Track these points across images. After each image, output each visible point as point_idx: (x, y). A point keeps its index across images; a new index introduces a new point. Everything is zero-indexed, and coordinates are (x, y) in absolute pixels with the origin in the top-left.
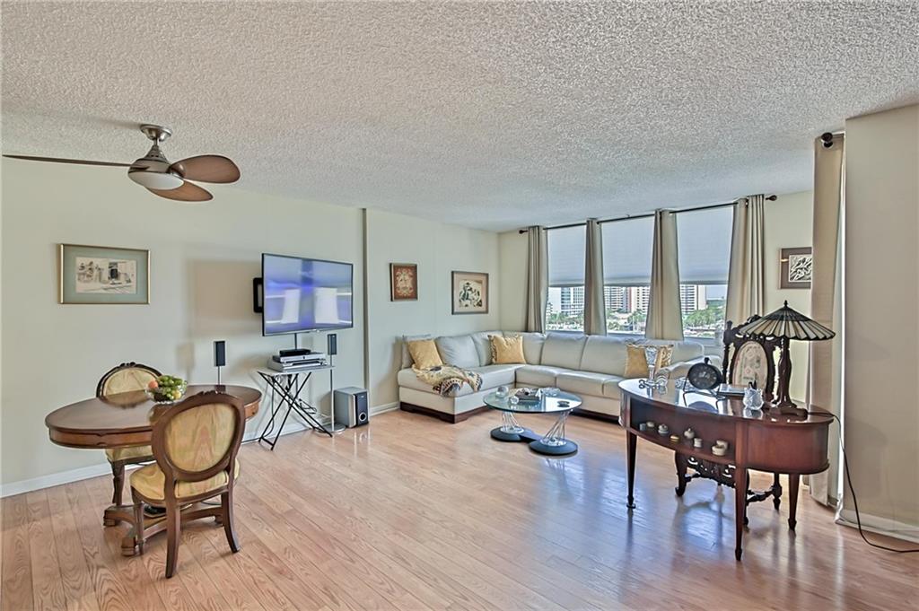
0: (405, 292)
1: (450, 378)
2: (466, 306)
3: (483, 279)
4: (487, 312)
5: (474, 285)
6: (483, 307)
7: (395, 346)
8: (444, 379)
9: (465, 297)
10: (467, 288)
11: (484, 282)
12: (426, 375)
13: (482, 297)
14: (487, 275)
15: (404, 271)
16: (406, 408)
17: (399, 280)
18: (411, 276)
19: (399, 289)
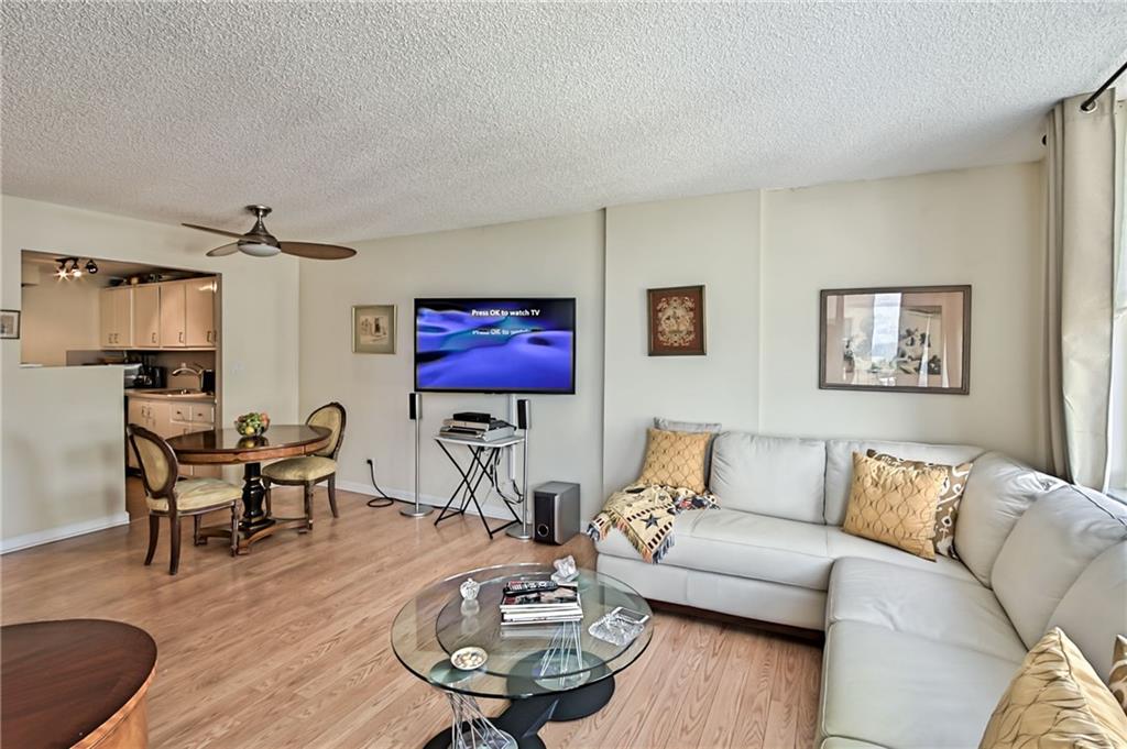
15: (675, 302)
17: (664, 318)
18: (691, 310)
19: (663, 333)
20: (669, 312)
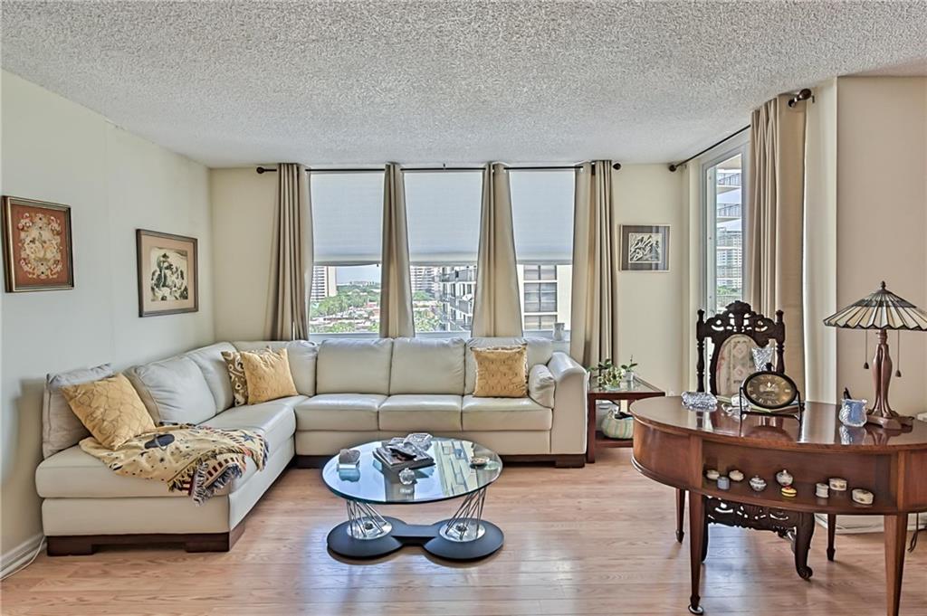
0: (41, 270)
1: (214, 456)
2: (163, 299)
3: (188, 247)
4: (195, 309)
5: (175, 259)
6: (189, 302)
7: (18, 403)
8: (200, 461)
9: (161, 282)
10: (164, 262)
11: (190, 254)
12: (143, 461)
13: (187, 282)
14: (195, 241)
15: (40, 220)
16: (60, 547)
17: (28, 241)
18: (58, 234)
19: (27, 261)
20: (34, 233)
